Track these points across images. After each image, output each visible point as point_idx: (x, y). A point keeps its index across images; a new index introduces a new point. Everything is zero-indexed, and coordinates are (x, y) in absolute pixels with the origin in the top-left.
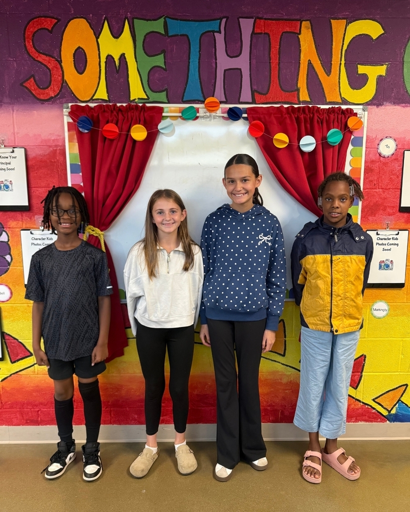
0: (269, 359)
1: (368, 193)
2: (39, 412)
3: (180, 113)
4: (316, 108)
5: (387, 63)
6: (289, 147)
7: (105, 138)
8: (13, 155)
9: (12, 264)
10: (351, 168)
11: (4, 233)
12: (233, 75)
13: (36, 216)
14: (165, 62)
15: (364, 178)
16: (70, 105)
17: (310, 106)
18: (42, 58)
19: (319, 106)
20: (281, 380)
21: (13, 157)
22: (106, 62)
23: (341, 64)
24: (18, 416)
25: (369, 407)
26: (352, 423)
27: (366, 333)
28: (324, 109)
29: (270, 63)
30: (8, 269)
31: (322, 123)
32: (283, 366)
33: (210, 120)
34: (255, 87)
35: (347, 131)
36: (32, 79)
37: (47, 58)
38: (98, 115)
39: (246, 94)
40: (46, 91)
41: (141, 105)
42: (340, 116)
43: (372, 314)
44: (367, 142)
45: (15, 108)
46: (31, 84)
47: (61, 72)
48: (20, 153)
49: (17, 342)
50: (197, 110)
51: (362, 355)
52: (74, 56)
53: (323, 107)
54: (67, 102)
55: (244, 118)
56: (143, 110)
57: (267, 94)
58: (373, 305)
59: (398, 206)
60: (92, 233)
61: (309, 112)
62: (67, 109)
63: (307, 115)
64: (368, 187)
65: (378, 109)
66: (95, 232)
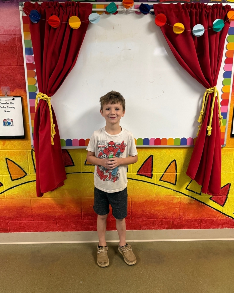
0: (165, 187)
2: (9, 223)
3: (104, 8)
4: (204, 5)
6: (185, 34)
7: (50, 27)
10: (227, 51)
13: (2, 87)
16: (24, 2)
17: (200, 3)
19: (206, 4)
20: (173, 201)
25: (231, 218)
26: (220, 229)
27: (232, 169)
28: (209, 6)
31: (208, 16)
32: (174, 191)
33: (126, 14)
38: (45, 10)
41: (76, 3)
42: (221, 11)
50: (117, 7)
51: (228, 184)
53: (209, 4)
54: (22, 1)
55: (152, 13)
56: (78, 6)
60: (42, 98)
61: (199, 7)
62: (22, 6)
63: (198, 10)
66: (44, 97)
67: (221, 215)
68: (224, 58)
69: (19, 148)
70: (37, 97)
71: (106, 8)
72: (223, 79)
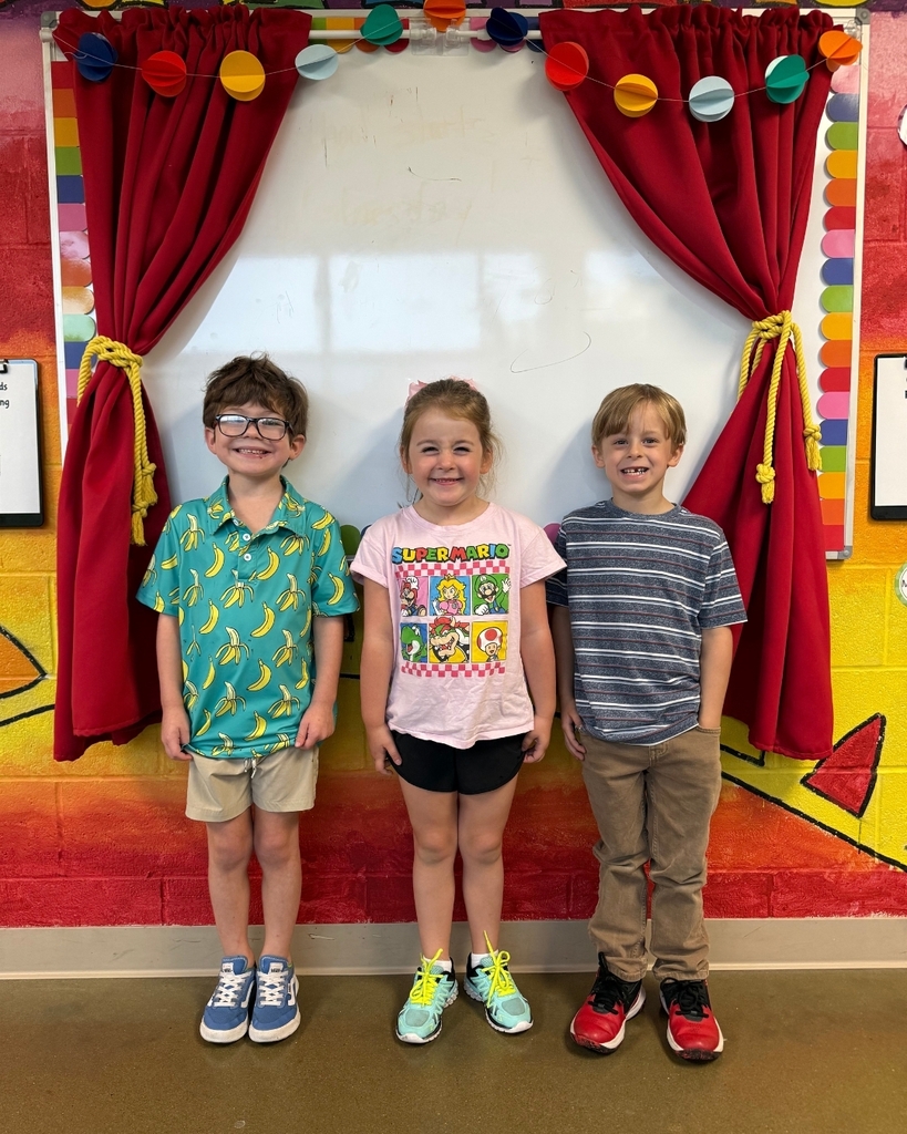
1: (878, 253)
3: (356, 29)
4: (729, 15)
6: (661, 107)
7: (152, 94)
10: (829, 181)
15: (865, 212)
16: (58, 13)
17: (714, 6)
19: (735, 10)
25: (899, 870)
26: (852, 918)
27: (885, 653)
28: (750, 17)
31: (747, 52)
33: (440, 51)
35: (820, 70)
38: (133, 36)
41: (250, 10)
42: (796, 32)
43: (900, 596)
44: (869, 111)
50: (405, 24)
51: (875, 717)
53: (746, 12)
54: (53, 8)
55: (536, 45)
56: (255, 24)
58: (902, 570)
61: (711, 21)
62: (50, 25)
63: (705, 30)
64: (875, 233)
65: (898, 21)
66: (117, 352)
67: (854, 855)
68: (818, 209)
69: (20, 564)
70: (87, 350)
71: (362, 28)
72: (823, 287)
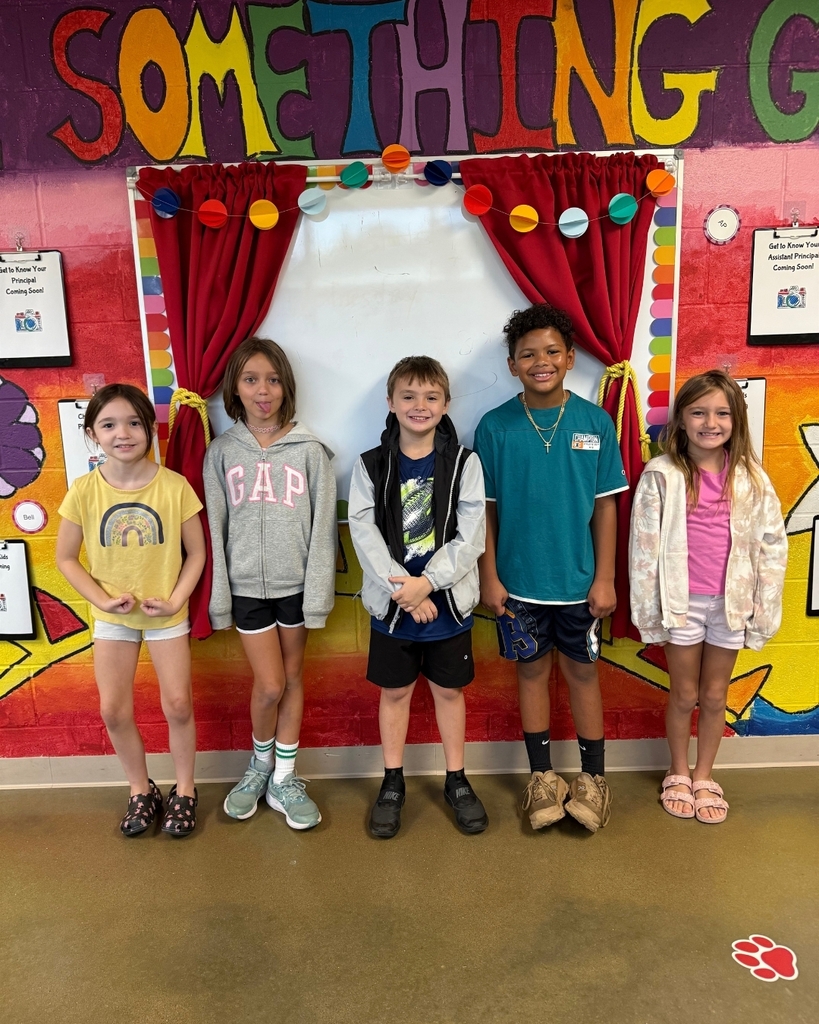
1: (690, 313)
3: (337, 175)
4: (588, 157)
5: (718, 68)
6: (541, 229)
7: (204, 227)
8: (39, 264)
9: (45, 463)
10: (656, 266)
11: (29, 408)
12: (433, 102)
13: (85, 375)
14: (307, 83)
15: (680, 285)
16: (138, 168)
17: (577, 153)
18: (84, 85)
19: (592, 153)
21: (40, 269)
22: (200, 88)
23: (631, 72)
24: (66, 738)
28: (602, 158)
29: (500, 75)
30: (39, 473)
31: (599, 184)
33: (394, 187)
34: (473, 123)
35: (646, 198)
36: (68, 124)
37: (94, 85)
38: (190, 186)
39: (458, 134)
40: (95, 145)
41: (266, 164)
42: (632, 170)
44: (683, 217)
45: (40, 178)
46: (66, 134)
47: (120, 109)
48: (52, 261)
49: (59, 605)
50: (369, 170)
52: (142, 79)
53: (599, 154)
54: (133, 164)
55: (456, 181)
56: (270, 174)
57: (496, 134)
59: (746, 335)
60: (185, 402)
61: (575, 164)
62: (133, 176)
63: (571, 171)
64: (688, 300)
65: (704, 154)
66: (192, 399)
68: (649, 285)
70: (173, 398)
71: (340, 174)
72: (652, 338)
